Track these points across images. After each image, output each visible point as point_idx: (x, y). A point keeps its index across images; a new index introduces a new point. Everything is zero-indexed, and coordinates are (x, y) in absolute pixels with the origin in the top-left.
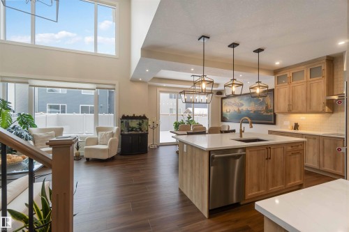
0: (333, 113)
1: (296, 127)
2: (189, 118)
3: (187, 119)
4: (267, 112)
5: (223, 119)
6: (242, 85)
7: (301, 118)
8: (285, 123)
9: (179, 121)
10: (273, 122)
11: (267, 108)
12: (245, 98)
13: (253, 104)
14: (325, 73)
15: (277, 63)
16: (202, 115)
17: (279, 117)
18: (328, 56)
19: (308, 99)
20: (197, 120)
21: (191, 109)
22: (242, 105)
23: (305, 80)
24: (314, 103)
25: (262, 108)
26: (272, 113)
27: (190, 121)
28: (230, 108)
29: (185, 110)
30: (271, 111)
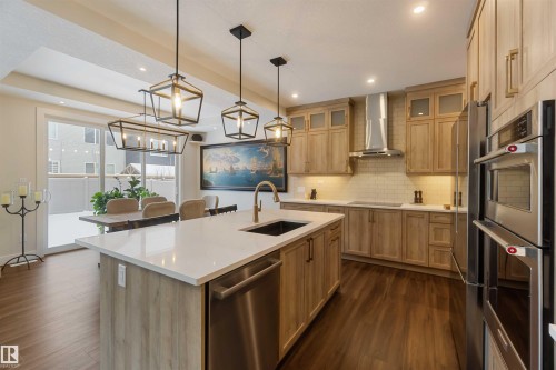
0: (352, 174)
1: (313, 195)
2: (134, 183)
3: (129, 187)
4: (275, 173)
5: (205, 185)
6: (258, 117)
7: (320, 182)
8: (299, 190)
9: (109, 189)
10: (283, 188)
11: (275, 166)
12: (242, 148)
13: (254, 159)
14: (348, 121)
15: (295, 96)
16: (161, 177)
17: (292, 180)
18: (350, 99)
19: (329, 155)
20: (153, 188)
21: (138, 167)
22: (238, 160)
23: (326, 128)
24: (336, 161)
25: (268, 166)
26: (282, 175)
27: (136, 190)
28: (216, 165)
29: (123, 168)
30: (280, 172)
